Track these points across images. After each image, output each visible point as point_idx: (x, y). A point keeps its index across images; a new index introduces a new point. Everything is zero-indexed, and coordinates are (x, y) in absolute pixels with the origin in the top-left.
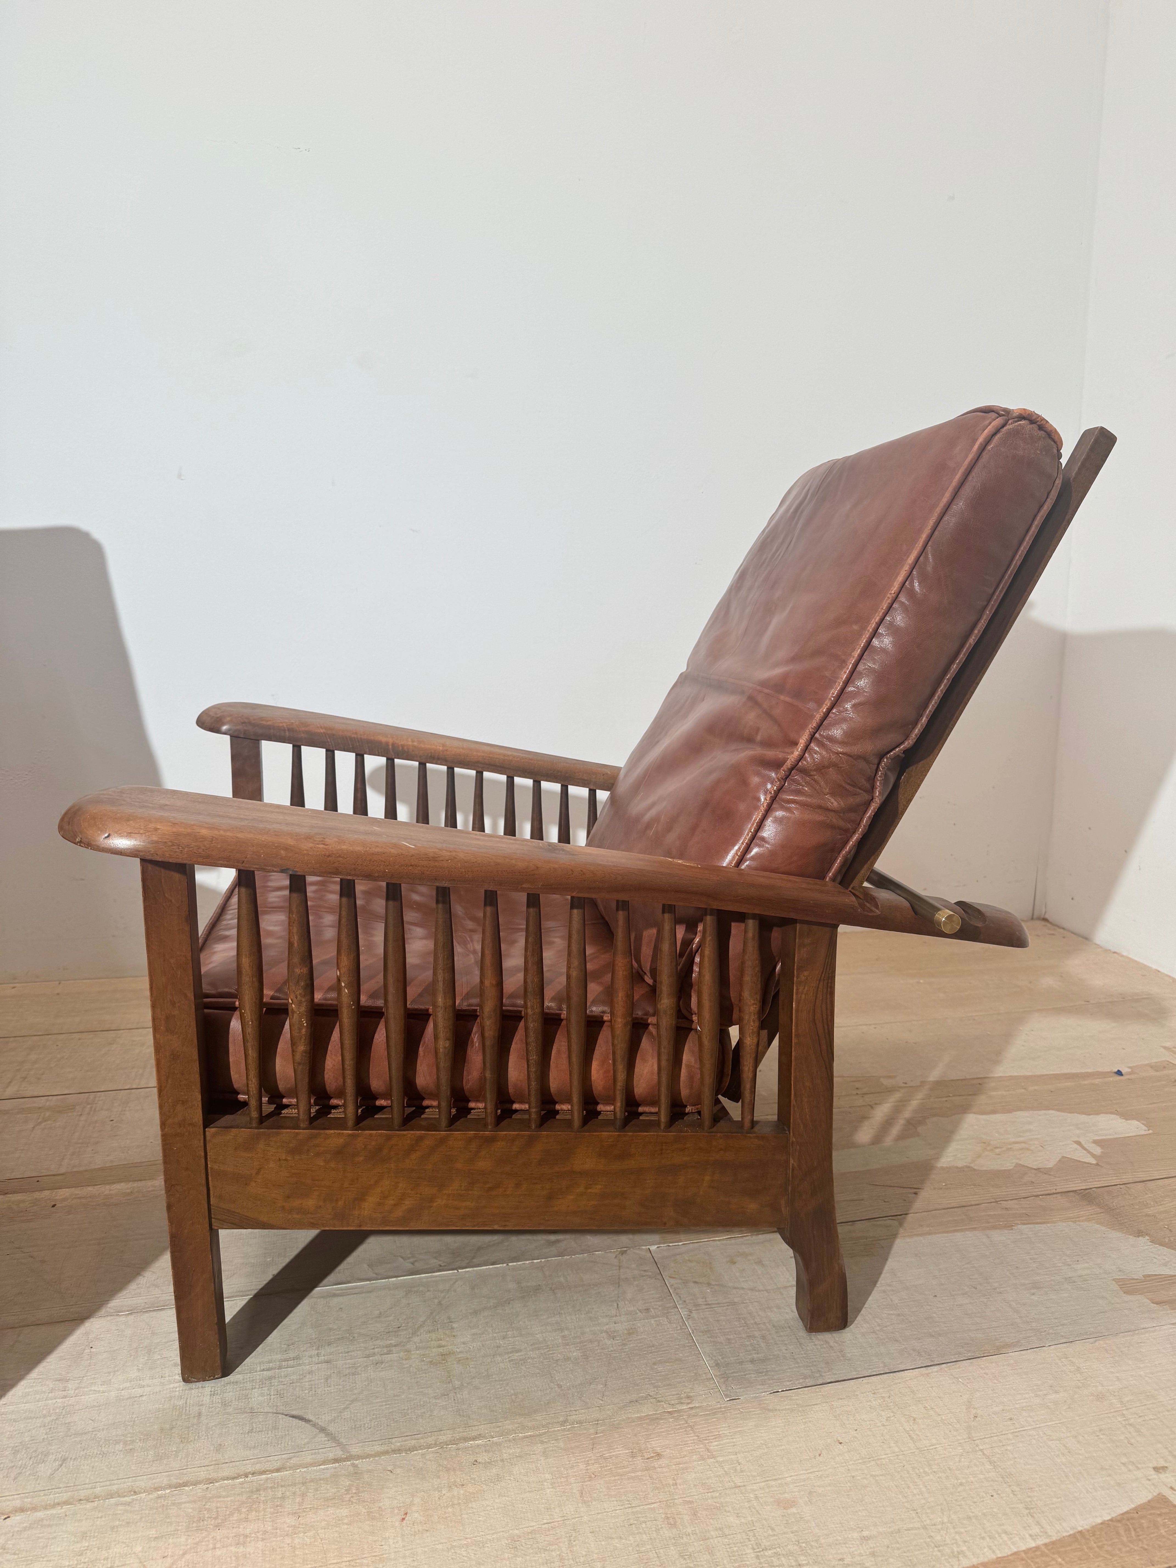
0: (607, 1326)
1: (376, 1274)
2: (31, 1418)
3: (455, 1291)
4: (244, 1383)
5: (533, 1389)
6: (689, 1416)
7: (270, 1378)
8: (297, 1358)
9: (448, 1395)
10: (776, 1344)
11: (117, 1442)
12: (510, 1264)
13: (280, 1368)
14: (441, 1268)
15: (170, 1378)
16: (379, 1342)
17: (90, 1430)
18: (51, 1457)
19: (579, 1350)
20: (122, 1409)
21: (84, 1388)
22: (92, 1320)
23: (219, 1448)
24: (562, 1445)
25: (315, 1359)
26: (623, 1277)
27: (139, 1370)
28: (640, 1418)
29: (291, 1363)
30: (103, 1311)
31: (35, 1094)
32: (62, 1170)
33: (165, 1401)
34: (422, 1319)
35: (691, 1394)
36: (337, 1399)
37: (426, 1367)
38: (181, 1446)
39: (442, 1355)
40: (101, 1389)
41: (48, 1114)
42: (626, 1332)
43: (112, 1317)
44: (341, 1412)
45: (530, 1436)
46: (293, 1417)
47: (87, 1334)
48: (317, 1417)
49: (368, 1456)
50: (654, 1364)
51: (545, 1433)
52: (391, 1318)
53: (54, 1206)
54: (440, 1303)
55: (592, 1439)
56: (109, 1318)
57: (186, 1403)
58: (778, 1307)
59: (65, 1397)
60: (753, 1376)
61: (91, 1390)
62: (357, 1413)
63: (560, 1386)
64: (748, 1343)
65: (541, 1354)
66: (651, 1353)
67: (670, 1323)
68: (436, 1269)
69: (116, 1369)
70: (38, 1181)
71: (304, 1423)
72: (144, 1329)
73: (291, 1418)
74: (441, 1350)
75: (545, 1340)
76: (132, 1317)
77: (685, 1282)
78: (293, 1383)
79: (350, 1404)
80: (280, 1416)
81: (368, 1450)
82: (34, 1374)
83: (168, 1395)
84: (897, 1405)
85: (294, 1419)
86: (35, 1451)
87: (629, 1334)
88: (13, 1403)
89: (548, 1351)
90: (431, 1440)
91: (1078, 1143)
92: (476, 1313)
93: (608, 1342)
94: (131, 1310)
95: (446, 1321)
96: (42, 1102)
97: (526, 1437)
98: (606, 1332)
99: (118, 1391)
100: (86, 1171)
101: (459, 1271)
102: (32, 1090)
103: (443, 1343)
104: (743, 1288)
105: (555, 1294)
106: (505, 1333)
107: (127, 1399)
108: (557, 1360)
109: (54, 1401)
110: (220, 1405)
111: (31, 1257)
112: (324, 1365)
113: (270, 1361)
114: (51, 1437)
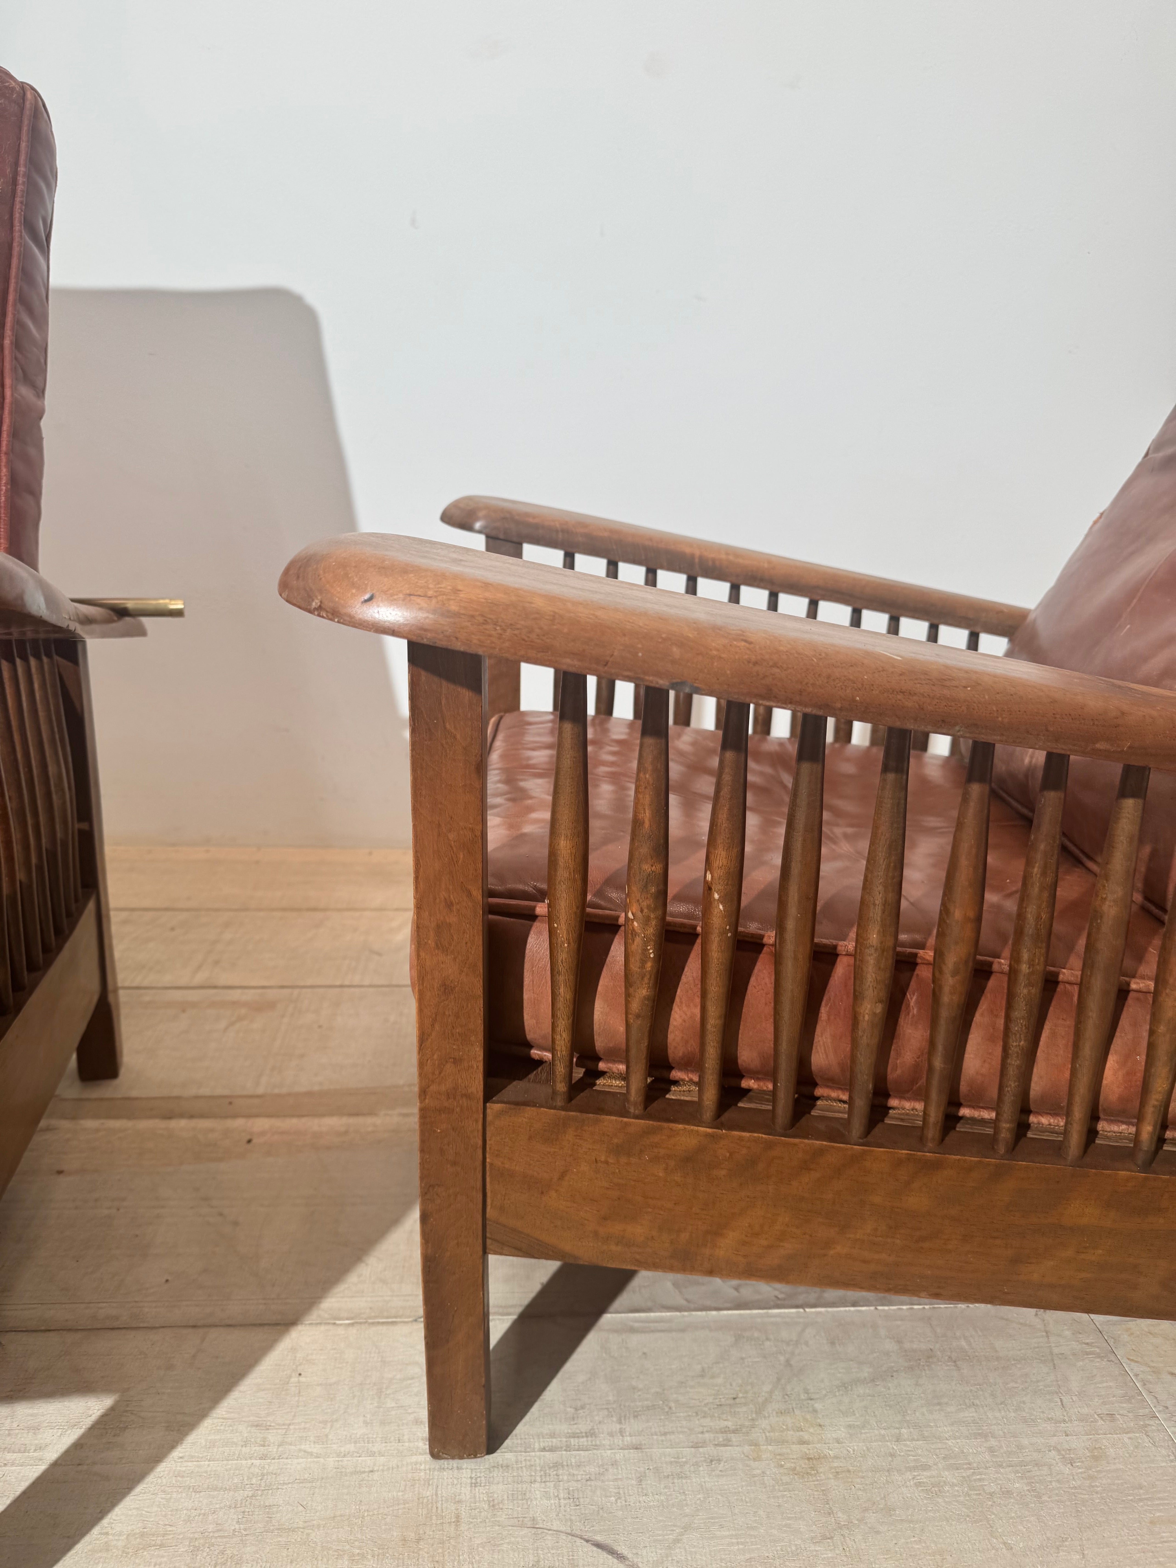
0: (1056, 1439)
1: (687, 1300)
2: (215, 1489)
3: (807, 1344)
4: (518, 1469)
5: (966, 1547)
7: (556, 1465)
8: (591, 1434)
9: (831, 1538)
12: (880, 1308)
13: (568, 1448)
14: (779, 1302)
15: (412, 1445)
16: (707, 1422)
17: (301, 1524)
19: (1022, 1478)
20: (345, 1491)
21: (291, 1444)
22: (300, 1328)
25: (618, 1441)
26: (1056, 1350)
27: (366, 1423)
29: (583, 1441)
30: (314, 1316)
31: (229, 983)
32: (260, 1091)
33: (406, 1485)
34: (767, 1388)
36: (661, 1521)
37: (786, 1479)
39: (809, 1459)
40: (315, 1451)
41: (243, 1011)
42: (1088, 1454)
43: (327, 1327)
44: (669, 1548)
46: (598, 1545)
47: (294, 1350)
48: (634, 1551)
50: (1152, 1523)
52: (720, 1380)
53: (249, 1141)
54: (788, 1363)
56: (323, 1328)
57: (437, 1495)
59: (264, 1457)
61: (300, 1450)
62: (696, 1553)
65: (964, 1477)
66: (1141, 1500)
67: (1154, 1446)
68: (772, 1303)
69: (335, 1417)
70: (230, 1103)
71: (615, 1561)
72: (370, 1353)
73: (595, 1549)
74: (804, 1448)
75: (963, 1452)
76: (353, 1331)
77: (1156, 1371)
78: (590, 1480)
79: (682, 1534)
80: (579, 1541)
83: (410, 1475)
85: (600, 1550)
86: (222, 1552)
87: (1096, 1458)
88: (192, 1457)
89: (974, 1473)
92: (845, 1387)
93: (1067, 1470)
94: (352, 1319)
95: (803, 1397)
96: (236, 995)
98: (1057, 1450)
99: (338, 1456)
100: (289, 1094)
101: (807, 1310)
102: (224, 978)
103: (806, 1437)
105: (958, 1369)
106: (897, 1431)
107: (352, 1473)
108: (991, 1494)
109: (249, 1462)
110: (486, 1507)
111: (221, 1214)
112: (633, 1454)
113: (552, 1435)
114: (245, 1530)
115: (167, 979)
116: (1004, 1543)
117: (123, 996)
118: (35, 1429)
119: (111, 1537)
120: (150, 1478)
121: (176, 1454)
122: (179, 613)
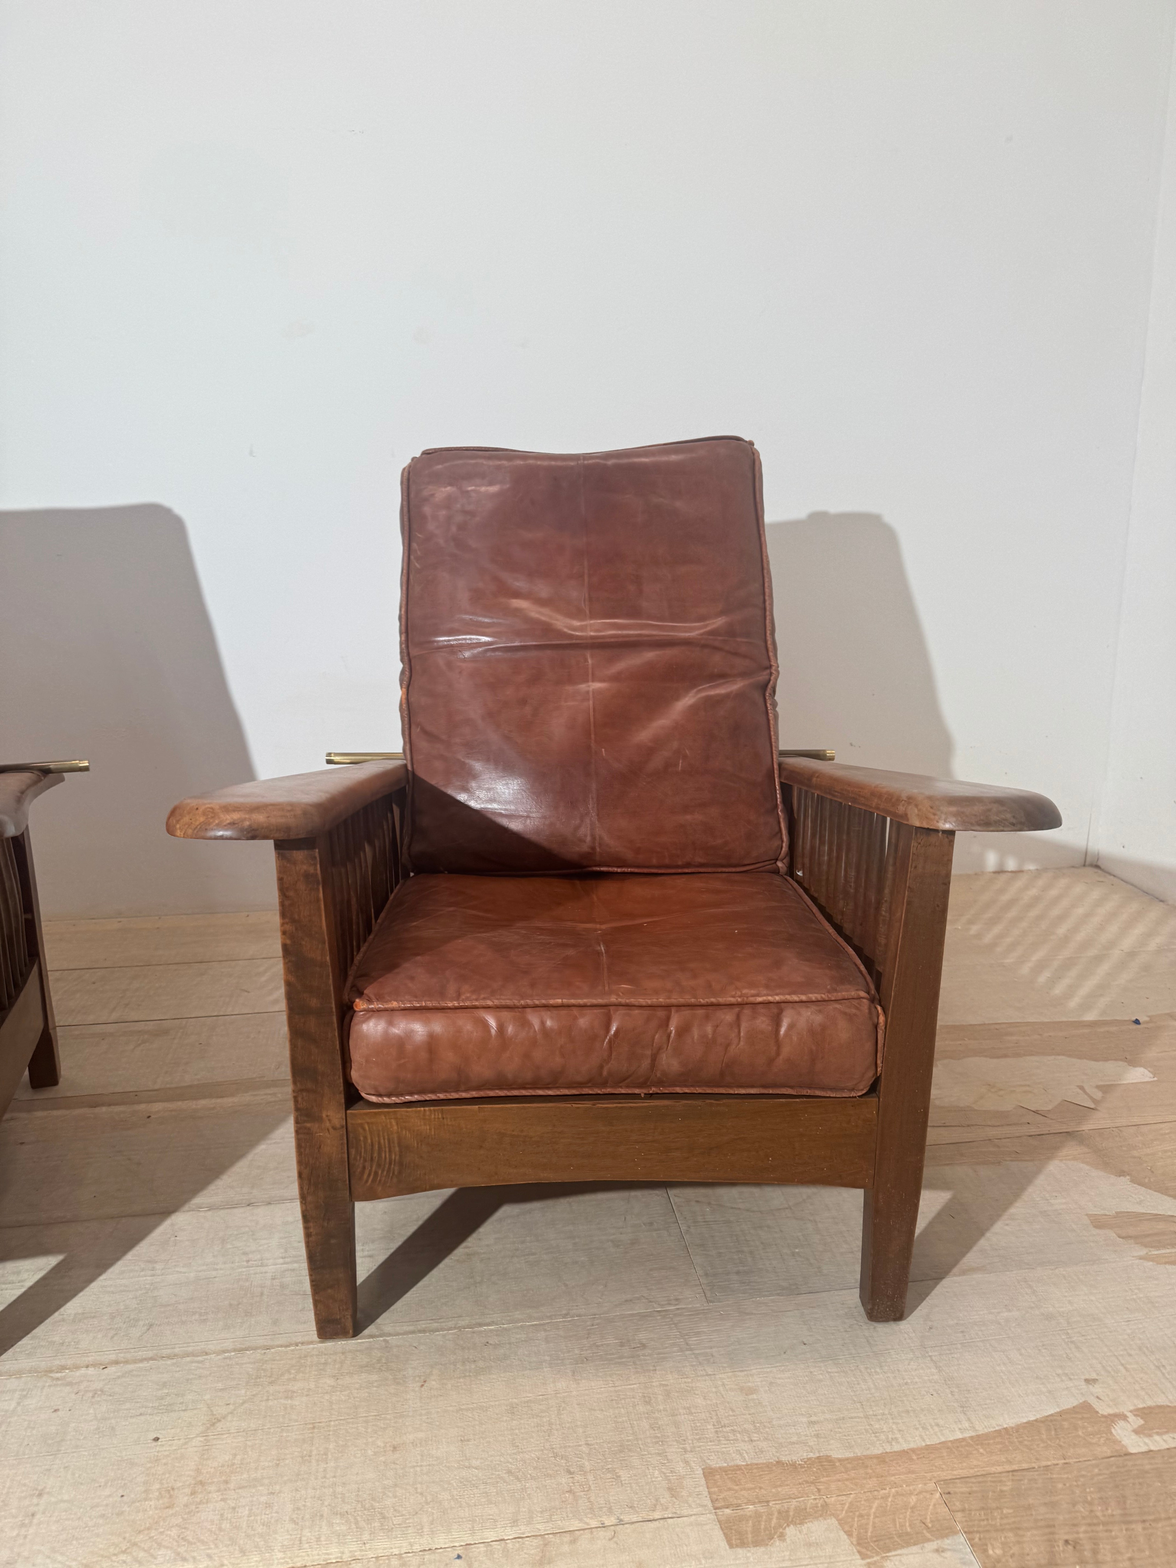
0: (614, 1236)
2: (124, 1291)
5: (542, 1287)
6: (675, 1315)
9: (469, 1288)
10: (762, 1259)
11: (194, 1313)
17: (173, 1302)
18: (141, 1323)
19: (587, 1255)
20: (199, 1287)
21: (169, 1269)
22: (177, 1214)
23: (275, 1322)
24: (562, 1333)
27: (214, 1256)
28: (632, 1315)
30: (186, 1207)
31: (136, 1019)
32: (157, 1087)
33: (234, 1282)
35: (680, 1297)
38: (245, 1318)
40: (183, 1270)
41: (146, 1036)
42: (629, 1242)
43: (194, 1212)
45: (536, 1325)
47: (173, 1225)
49: (398, 1334)
50: (651, 1270)
51: (548, 1323)
53: (149, 1117)
55: (588, 1330)
56: (191, 1213)
57: (251, 1285)
59: (153, 1275)
60: (736, 1285)
61: (174, 1271)
63: (566, 1285)
64: (736, 1257)
65: (554, 1257)
66: (649, 1260)
67: (670, 1236)
69: (196, 1254)
70: (136, 1095)
75: (558, 1246)
76: (210, 1213)
79: (386, 1292)
81: (398, 1329)
82: (129, 1256)
83: (237, 1278)
86: (129, 1317)
87: (633, 1244)
88: (111, 1278)
89: (560, 1255)
90: (451, 1324)
91: (1082, 1088)
93: (613, 1250)
94: (209, 1207)
97: (533, 1325)
98: (612, 1241)
99: (196, 1272)
100: (177, 1087)
102: (132, 1016)
104: (739, 1209)
106: (524, 1238)
107: (203, 1279)
108: (566, 1263)
109: (145, 1278)
110: (278, 1288)
111: (129, 1159)
114: (141, 1307)
115: (91, 1018)
117: (59, 1032)
118: (18, 1273)
119: (65, 1316)
120: (87, 1289)
121: (101, 1278)
122: (86, 769)
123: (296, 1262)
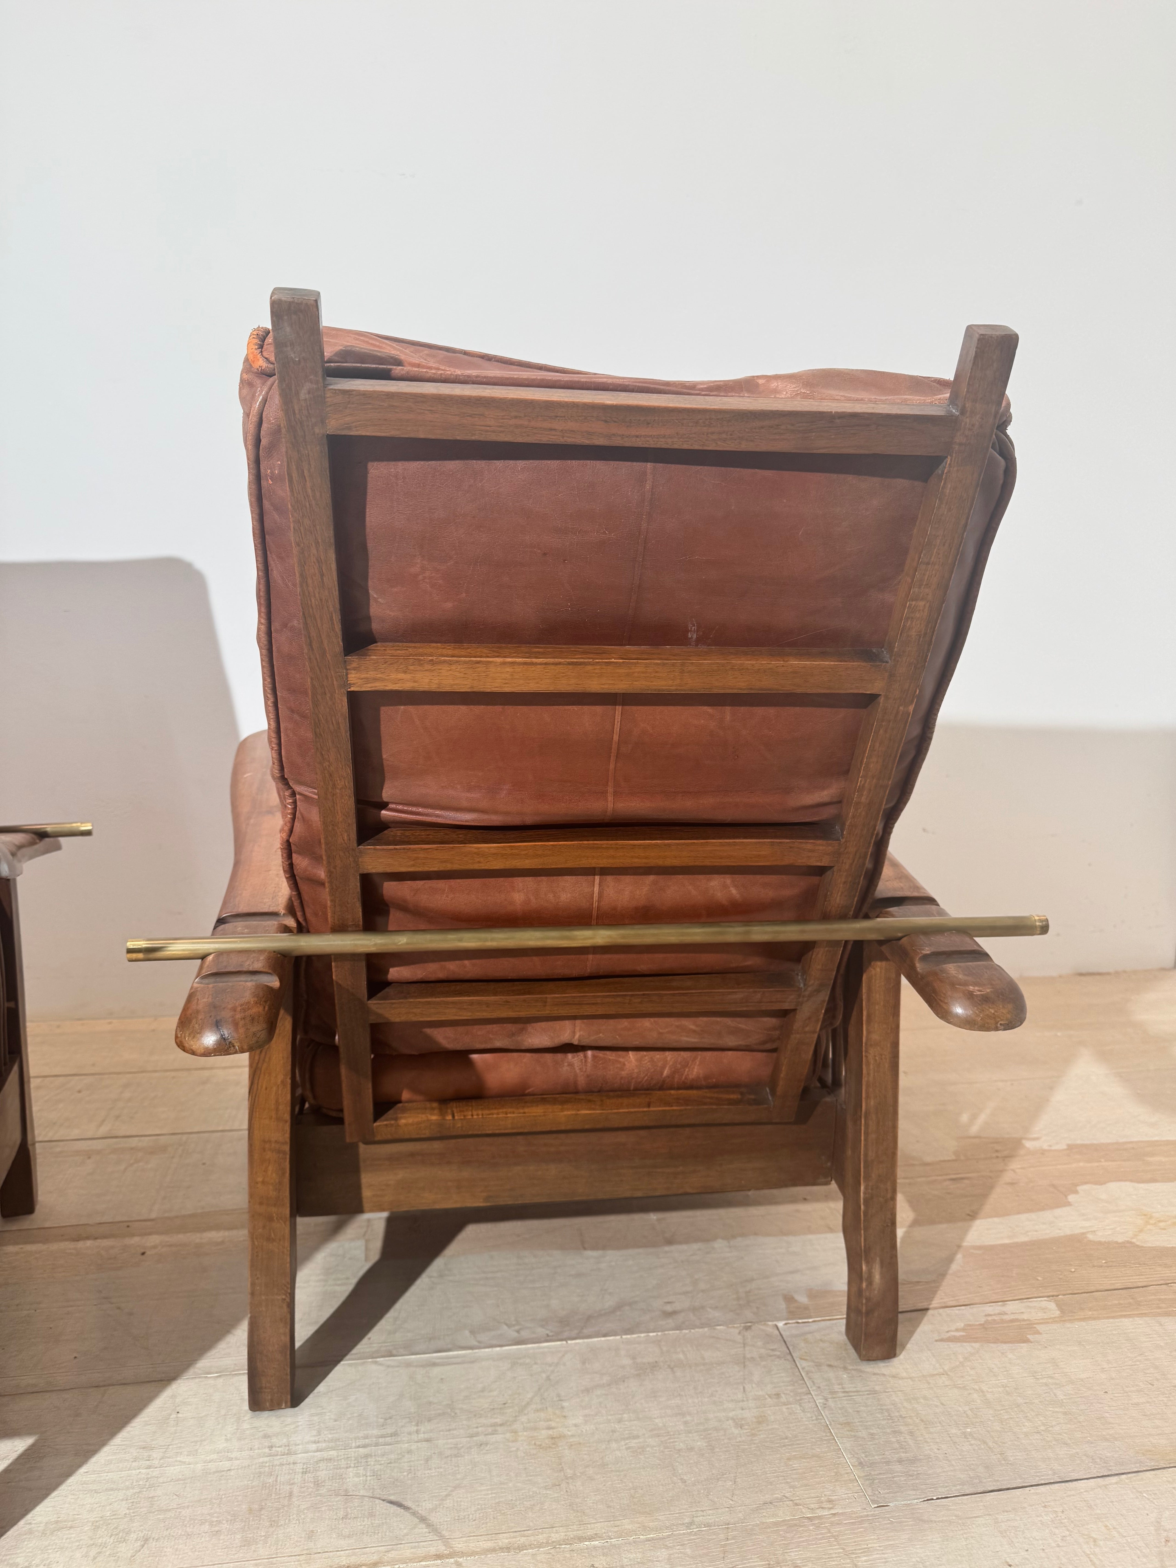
0: (734, 1413)
1: (479, 1342)
2: (112, 1490)
3: (564, 1365)
4: (338, 1460)
5: (654, 1483)
6: (832, 1523)
7: (367, 1456)
9: (559, 1485)
10: (926, 1442)
11: (202, 1523)
12: (624, 1337)
13: (377, 1445)
14: (548, 1338)
15: (260, 1451)
16: (483, 1421)
17: (175, 1506)
18: (133, 1536)
19: (703, 1439)
20: (209, 1484)
21: (169, 1458)
22: (179, 1381)
23: (311, 1536)
24: (689, 1551)
25: (415, 1437)
26: (748, 1356)
27: (227, 1440)
28: (776, 1524)
29: (388, 1439)
30: (191, 1372)
31: (128, 1134)
32: (153, 1215)
33: (254, 1477)
34: (529, 1396)
35: (833, 1498)
36: (438, 1484)
37: (534, 1452)
38: (271, 1530)
39: (552, 1438)
40: (187, 1460)
41: (140, 1155)
42: (755, 1420)
43: (200, 1380)
44: (442, 1500)
45: (653, 1539)
46: (391, 1502)
47: (173, 1397)
48: (417, 1504)
49: (473, 1553)
50: (789, 1459)
51: (669, 1536)
52: (495, 1393)
53: (143, 1254)
54: (548, 1378)
55: (723, 1546)
56: (197, 1380)
57: (276, 1481)
58: (925, 1398)
59: (149, 1467)
60: (902, 1479)
61: (176, 1461)
62: (461, 1501)
63: (684, 1481)
64: (894, 1440)
65: (662, 1441)
66: (784, 1446)
67: (803, 1411)
68: (543, 1339)
69: (203, 1438)
70: (128, 1226)
71: (402, 1510)
72: (233, 1394)
73: (388, 1504)
74: (550, 1432)
75: (665, 1426)
76: (221, 1380)
77: (818, 1365)
78: (390, 1463)
79: (452, 1491)
80: (377, 1501)
81: (473, 1546)
82: (118, 1440)
83: (257, 1471)
84: (1072, 1522)
85: (391, 1505)
86: (116, 1528)
87: (759, 1423)
88: (95, 1471)
89: (669, 1439)
90: (541, 1538)
92: (587, 1391)
93: (736, 1431)
94: (220, 1372)
95: (555, 1399)
96: (134, 1142)
97: (648, 1540)
98: (732, 1419)
99: (205, 1462)
100: (177, 1217)
101: (569, 1342)
102: (124, 1130)
103: (553, 1424)
104: (884, 1375)
105: (673, 1372)
106: (620, 1416)
107: (215, 1472)
108: (679, 1450)
109: (138, 1471)
110: (312, 1485)
111: (119, 1308)
112: (425, 1444)
113: (366, 1437)
114: (133, 1513)
115: (75, 1133)
116: (682, 1479)
117: (39, 1148)
119: (33, 1525)
120: (63, 1487)
121: (82, 1470)
122: (88, 833)
123: (333, 1449)
